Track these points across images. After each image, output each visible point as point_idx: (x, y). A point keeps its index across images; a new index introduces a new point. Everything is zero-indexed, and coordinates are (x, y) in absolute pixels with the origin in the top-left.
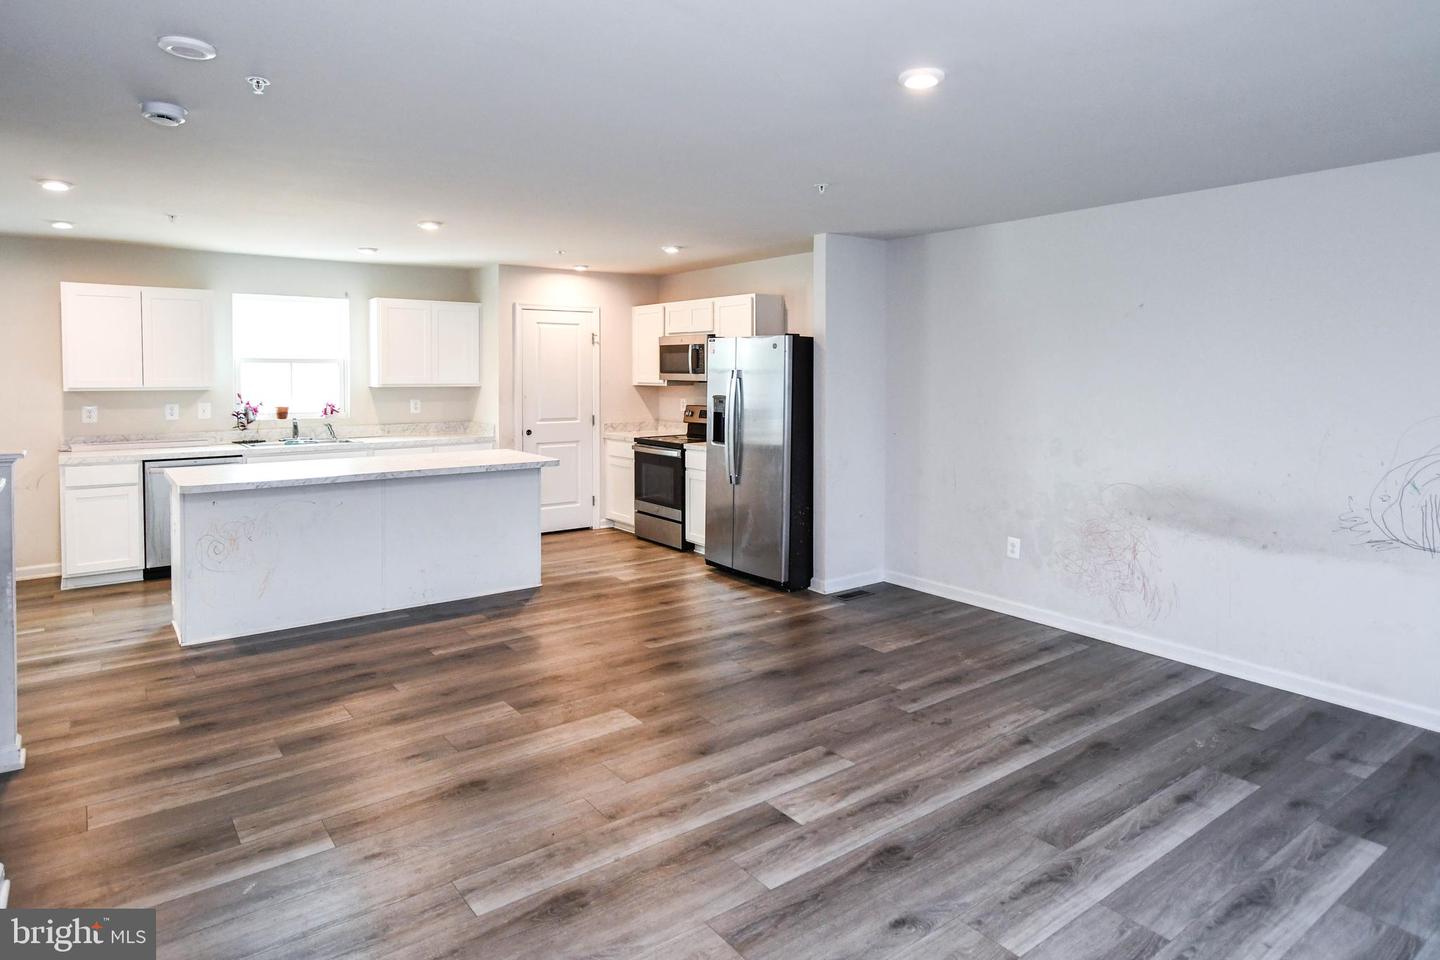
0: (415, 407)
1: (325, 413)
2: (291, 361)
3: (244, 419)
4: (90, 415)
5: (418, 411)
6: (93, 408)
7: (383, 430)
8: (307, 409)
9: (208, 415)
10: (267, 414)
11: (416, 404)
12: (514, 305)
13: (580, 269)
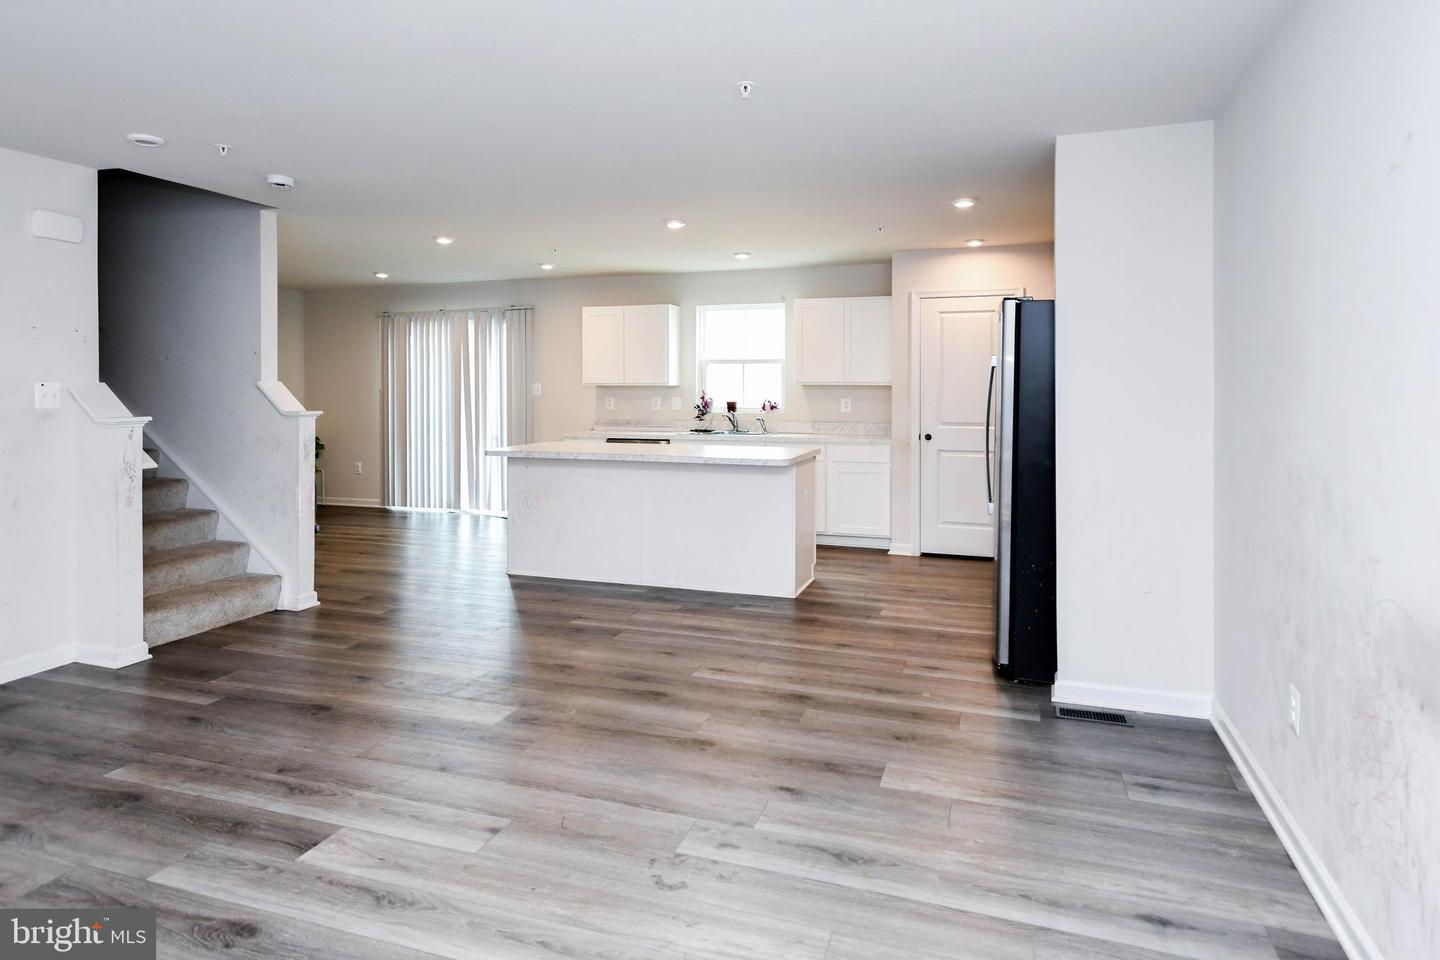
0: (846, 406)
1: (764, 408)
2: (743, 362)
3: (704, 409)
4: (611, 404)
5: (849, 410)
6: (613, 399)
7: (813, 427)
8: (749, 405)
9: (679, 408)
10: (719, 407)
11: (846, 403)
12: (910, 294)
13: (975, 244)
